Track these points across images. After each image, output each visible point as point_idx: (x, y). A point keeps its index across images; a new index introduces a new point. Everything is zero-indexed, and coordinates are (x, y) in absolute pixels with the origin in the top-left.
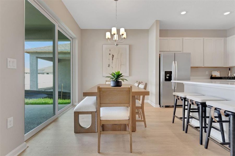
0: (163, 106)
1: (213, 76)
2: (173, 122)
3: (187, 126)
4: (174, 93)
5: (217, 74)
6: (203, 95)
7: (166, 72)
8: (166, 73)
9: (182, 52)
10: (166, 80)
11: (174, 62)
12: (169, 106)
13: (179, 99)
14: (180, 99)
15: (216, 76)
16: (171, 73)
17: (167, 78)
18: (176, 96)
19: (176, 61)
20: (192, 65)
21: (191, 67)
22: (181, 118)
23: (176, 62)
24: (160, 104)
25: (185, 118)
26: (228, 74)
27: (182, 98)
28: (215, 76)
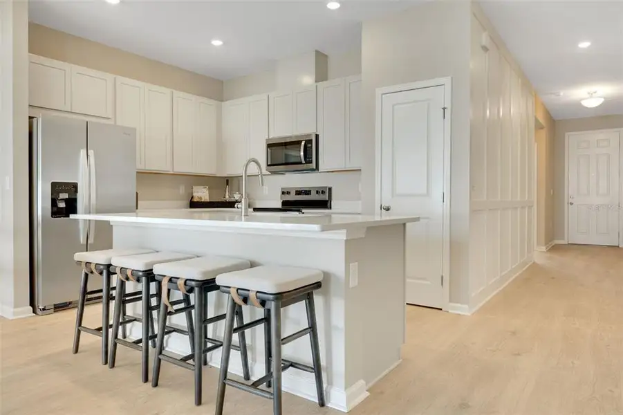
0: (44, 309)
1: (195, 200)
2: (76, 351)
3: (115, 345)
4: (79, 256)
5: (202, 194)
6: (157, 252)
7: (54, 185)
8: (56, 187)
9: (111, 122)
10: (57, 212)
11: (83, 152)
12: (70, 303)
13: (92, 272)
14: (94, 271)
15: (201, 198)
16: (74, 187)
17: (62, 205)
18: (84, 265)
19: (90, 149)
20: (141, 166)
21: (137, 172)
22: (100, 329)
23: (91, 152)
24: (32, 303)
25: (108, 326)
26: (225, 195)
27: (102, 267)
28: (198, 200)
